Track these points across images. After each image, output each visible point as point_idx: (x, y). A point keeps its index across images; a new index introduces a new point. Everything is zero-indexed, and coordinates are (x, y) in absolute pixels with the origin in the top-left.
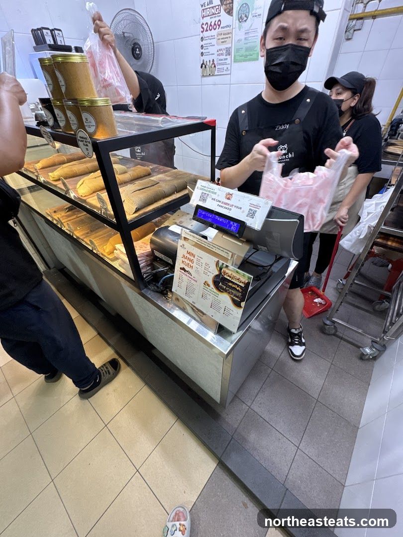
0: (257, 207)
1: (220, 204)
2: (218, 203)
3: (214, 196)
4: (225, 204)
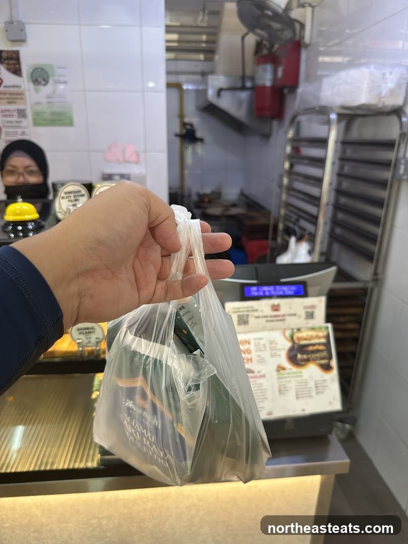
0: (313, 307)
1: (269, 319)
2: (266, 319)
3: (256, 314)
4: (276, 316)
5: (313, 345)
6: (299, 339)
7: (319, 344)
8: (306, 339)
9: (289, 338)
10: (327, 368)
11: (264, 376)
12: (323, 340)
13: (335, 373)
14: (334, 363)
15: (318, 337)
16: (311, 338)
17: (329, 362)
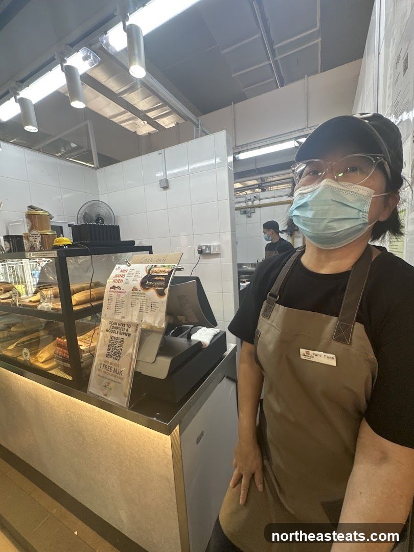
5: (159, 276)
6: (152, 272)
7: (162, 276)
8: (156, 272)
9: (148, 271)
10: (161, 294)
11: (124, 292)
12: (166, 274)
13: (165, 298)
14: (167, 291)
15: (164, 272)
16: (161, 271)
17: (164, 290)
